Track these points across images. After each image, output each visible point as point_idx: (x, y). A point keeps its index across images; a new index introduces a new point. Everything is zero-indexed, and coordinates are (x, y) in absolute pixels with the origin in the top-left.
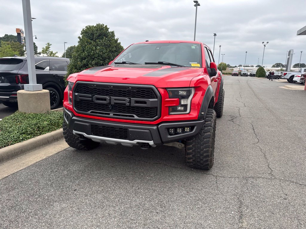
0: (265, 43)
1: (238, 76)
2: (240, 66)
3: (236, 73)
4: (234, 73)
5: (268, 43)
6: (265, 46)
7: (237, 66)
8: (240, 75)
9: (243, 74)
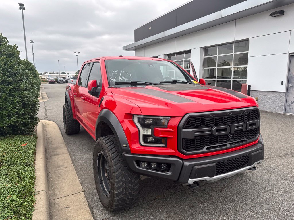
0: (77, 53)
1: (55, 83)
2: (46, 73)
3: (53, 81)
4: (51, 81)
5: (79, 53)
6: (77, 55)
7: (43, 73)
8: (57, 82)
9: (60, 81)
